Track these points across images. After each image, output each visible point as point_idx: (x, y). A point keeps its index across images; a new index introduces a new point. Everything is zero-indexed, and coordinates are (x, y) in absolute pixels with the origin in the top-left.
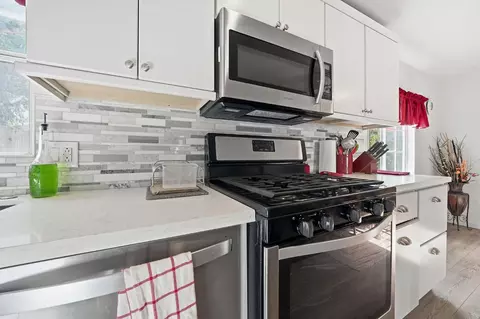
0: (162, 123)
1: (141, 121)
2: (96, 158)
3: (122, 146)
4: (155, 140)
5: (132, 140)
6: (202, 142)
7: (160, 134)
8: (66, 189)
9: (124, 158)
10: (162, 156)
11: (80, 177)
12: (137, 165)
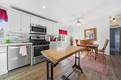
0: (24, 35)
1: (20, 35)
2: (14, 39)
3: (18, 38)
4: (23, 37)
5: (19, 37)
6: (29, 37)
7: (23, 36)
8: (10, 43)
9: (18, 39)
10: (24, 39)
11: (12, 41)
12: (20, 40)
